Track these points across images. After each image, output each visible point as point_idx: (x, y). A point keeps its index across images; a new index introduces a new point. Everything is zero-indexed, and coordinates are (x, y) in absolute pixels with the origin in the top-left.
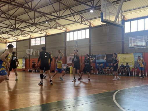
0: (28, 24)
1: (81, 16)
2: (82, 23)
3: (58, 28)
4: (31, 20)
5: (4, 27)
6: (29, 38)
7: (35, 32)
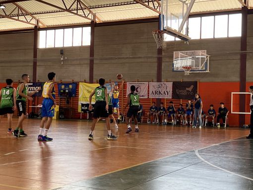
2: (79, 12)
3: (20, 18)
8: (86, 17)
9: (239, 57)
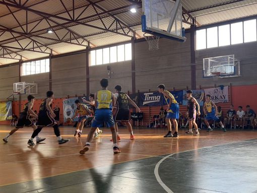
0: (16, 35)
2: (118, 31)
3: (72, 41)
4: (21, 26)
6: (18, 61)
7: (29, 50)
8: (126, 35)
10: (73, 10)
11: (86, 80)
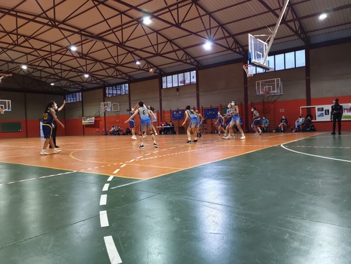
1: (186, 52)
4: (113, 57)
5: (65, 70)
6: (102, 85)
8: (192, 64)
9: (305, 81)
10: (157, 44)
11: (159, 99)
